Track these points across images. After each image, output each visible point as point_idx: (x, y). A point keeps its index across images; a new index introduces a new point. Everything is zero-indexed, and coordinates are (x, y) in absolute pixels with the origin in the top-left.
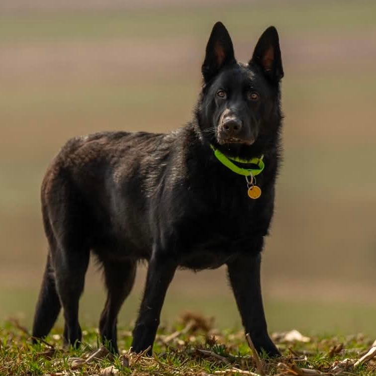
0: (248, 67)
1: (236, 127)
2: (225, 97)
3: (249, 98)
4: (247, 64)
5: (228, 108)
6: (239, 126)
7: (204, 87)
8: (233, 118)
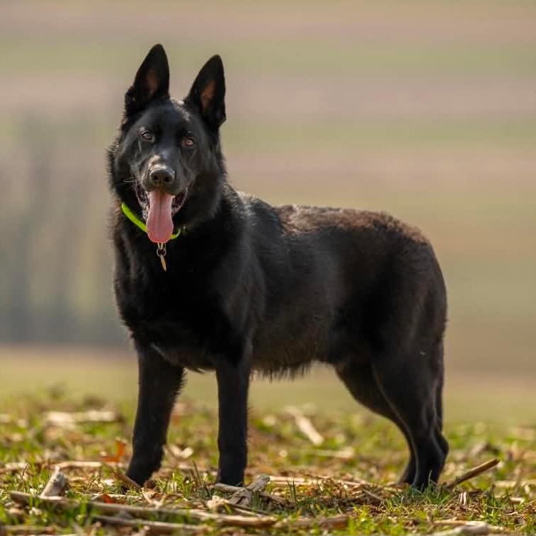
0: (183, 106)
1: (167, 179)
2: (153, 140)
3: (183, 145)
4: (181, 103)
5: (157, 154)
6: (171, 177)
7: (124, 122)
8: (164, 167)
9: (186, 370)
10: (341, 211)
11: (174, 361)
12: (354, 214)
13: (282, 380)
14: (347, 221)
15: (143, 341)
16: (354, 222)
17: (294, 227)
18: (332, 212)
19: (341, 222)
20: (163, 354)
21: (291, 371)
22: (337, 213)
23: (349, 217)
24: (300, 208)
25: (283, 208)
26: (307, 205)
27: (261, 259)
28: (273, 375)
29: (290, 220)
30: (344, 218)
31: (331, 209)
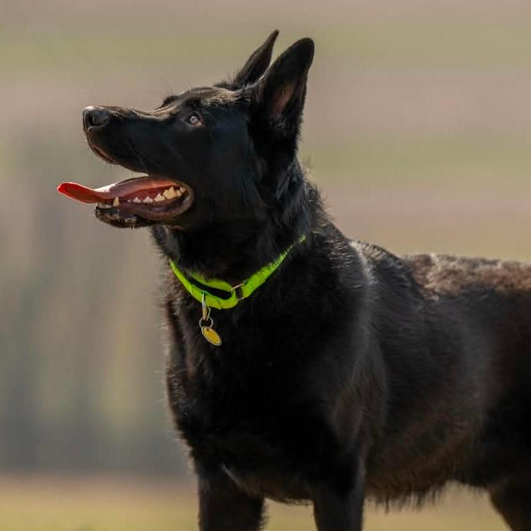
9: (269, 502)
10: (499, 266)
11: (252, 490)
12: (519, 270)
13: (403, 510)
14: (509, 283)
15: (207, 462)
16: (520, 282)
17: (434, 293)
18: (488, 267)
19: (501, 283)
20: (237, 481)
21: (417, 498)
22: (494, 268)
23: (510, 274)
24: (442, 259)
25: (418, 261)
26: (451, 255)
27: (383, 346)
28: (390, 505)
29: (427, 282)
30: (504, 278)
31: (485, 262)
